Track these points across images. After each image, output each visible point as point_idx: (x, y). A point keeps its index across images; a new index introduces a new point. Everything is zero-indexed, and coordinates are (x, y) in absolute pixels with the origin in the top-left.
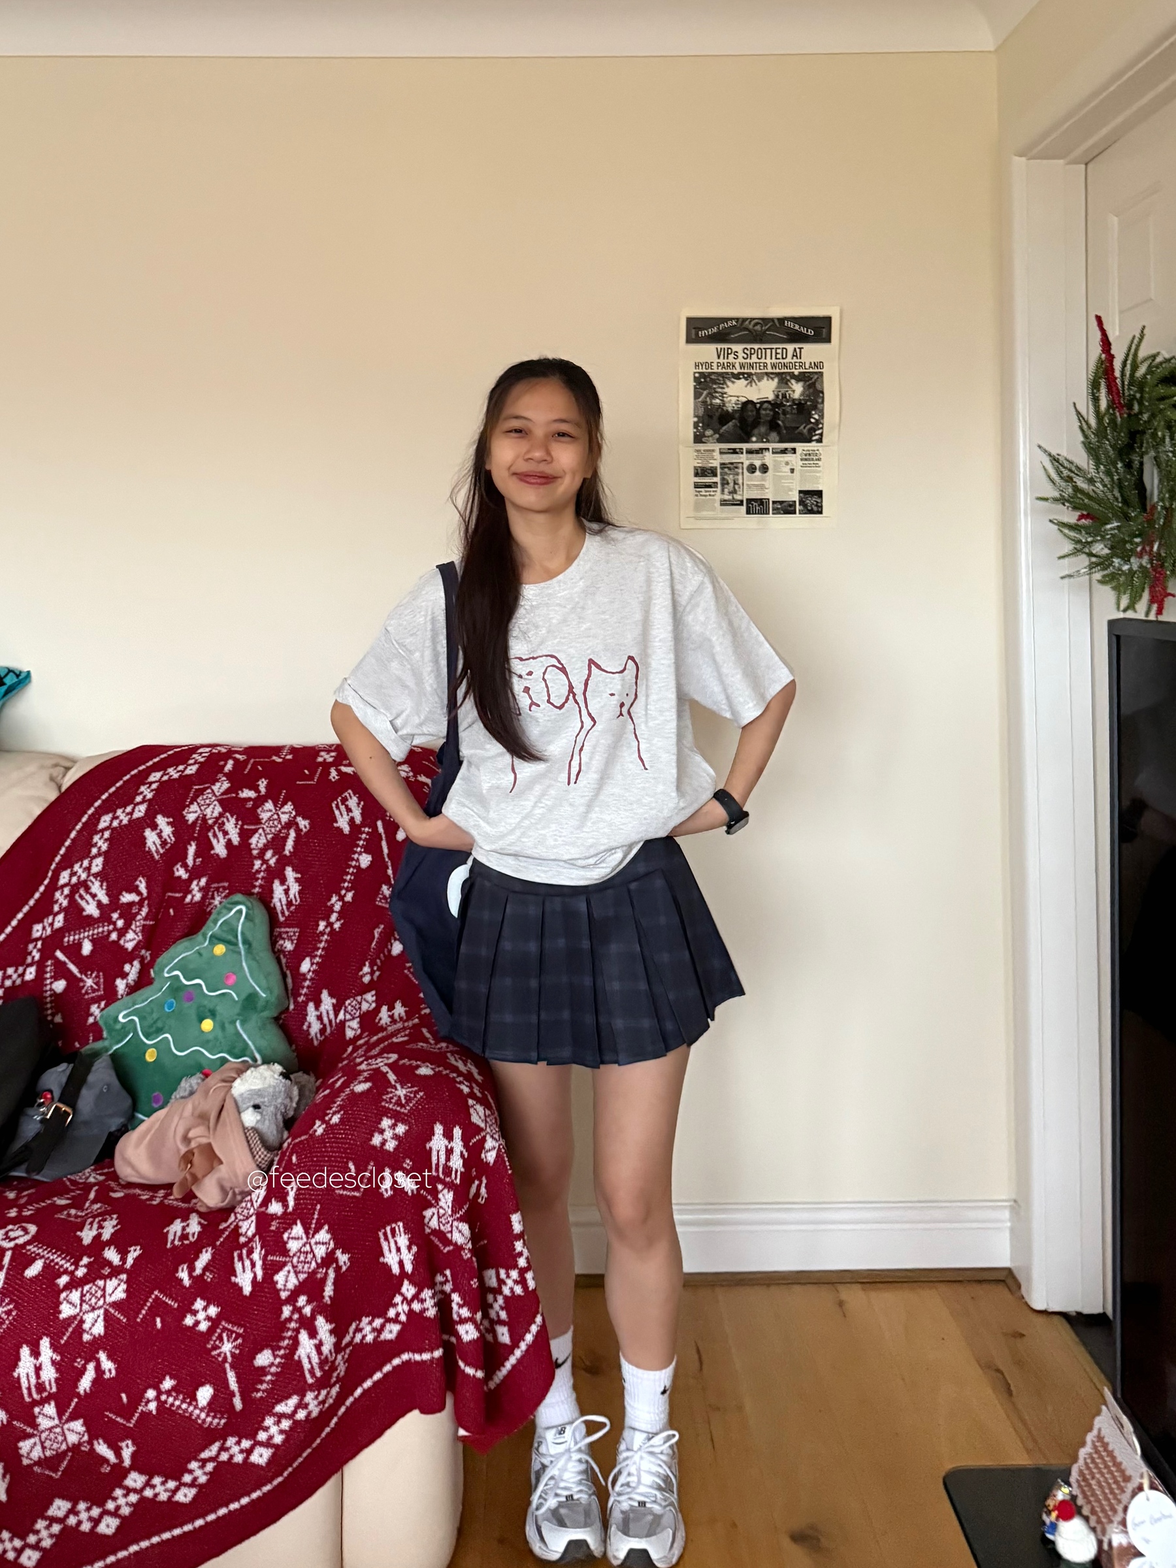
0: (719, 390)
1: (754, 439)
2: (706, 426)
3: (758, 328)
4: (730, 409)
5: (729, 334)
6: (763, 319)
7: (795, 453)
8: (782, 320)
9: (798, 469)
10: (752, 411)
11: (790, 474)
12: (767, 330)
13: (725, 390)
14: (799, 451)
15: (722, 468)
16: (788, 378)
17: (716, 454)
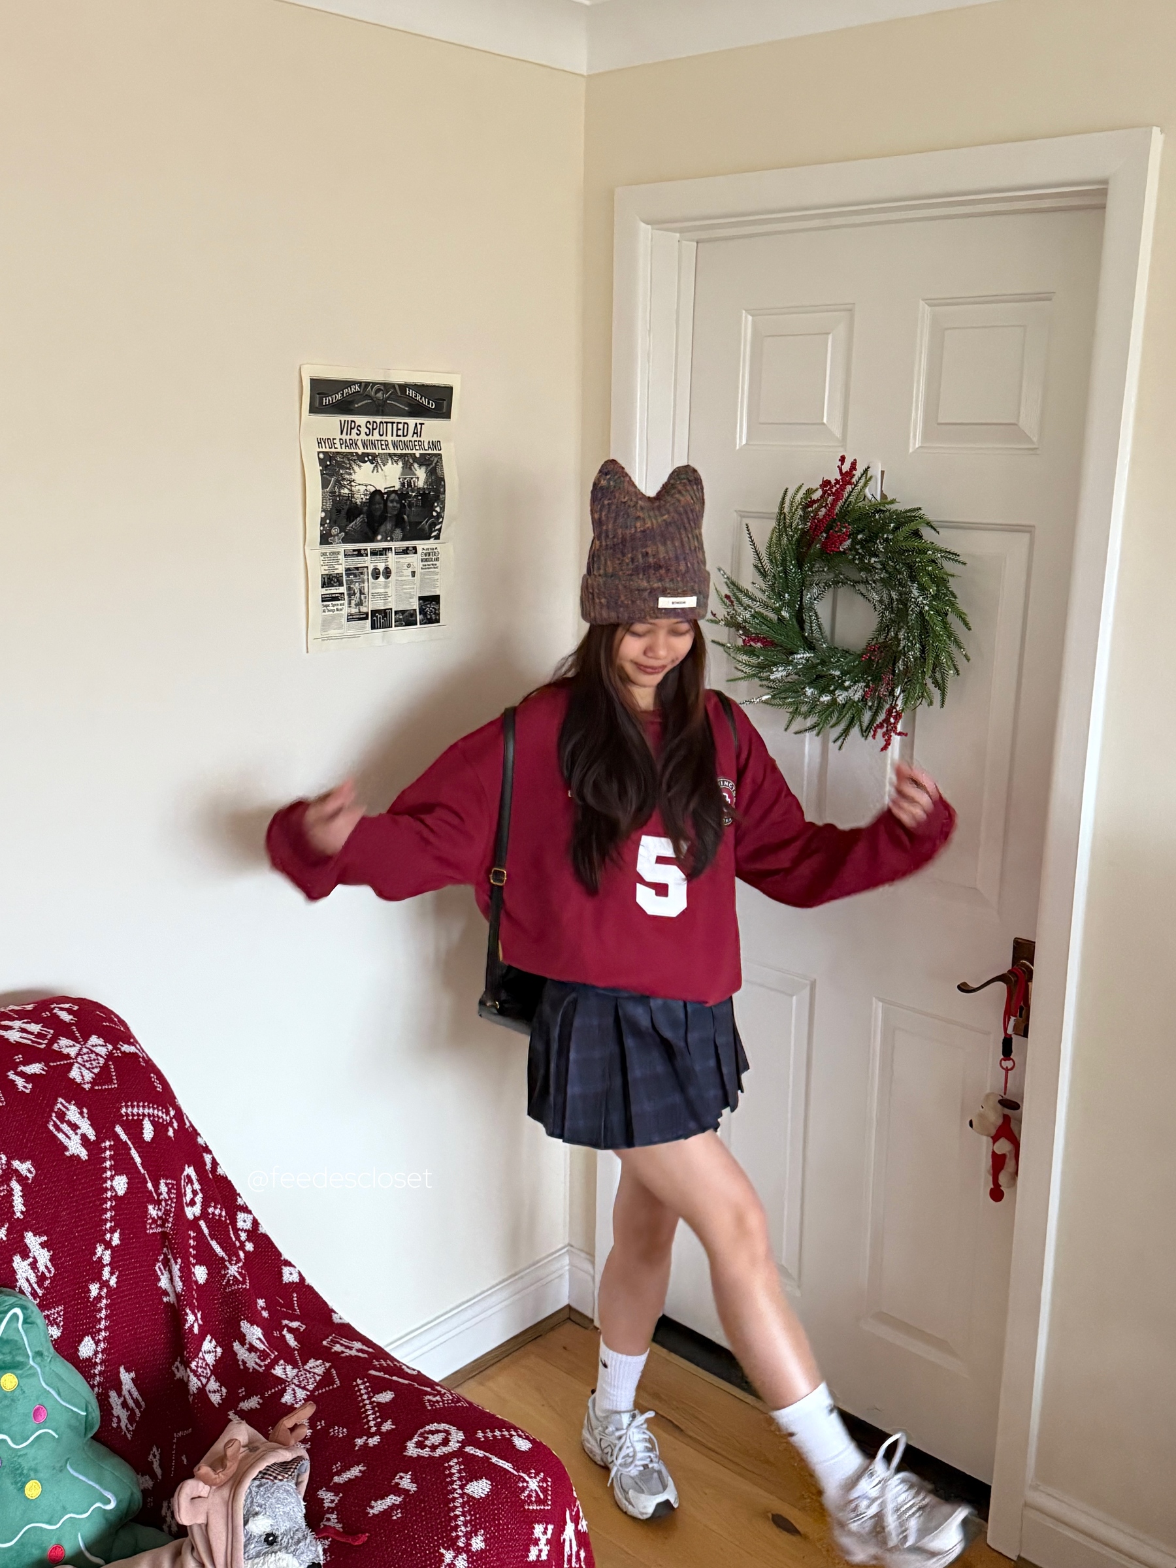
0: (347, 476)
1: (379, 537)
2: (334, 523)
3: (380, 395)
4: (358, 501)
5: (352, 402)
6: (385, 384)
7: (416, 553)
8: (403, 387)
9: (418, 571)
10: (379, 504)
11: (410, 578)
12: (388, 398)
13: (353, 477)
14: (419, 550)
15: (348, 575)
16: (411, 461)
17: (341, 557)
